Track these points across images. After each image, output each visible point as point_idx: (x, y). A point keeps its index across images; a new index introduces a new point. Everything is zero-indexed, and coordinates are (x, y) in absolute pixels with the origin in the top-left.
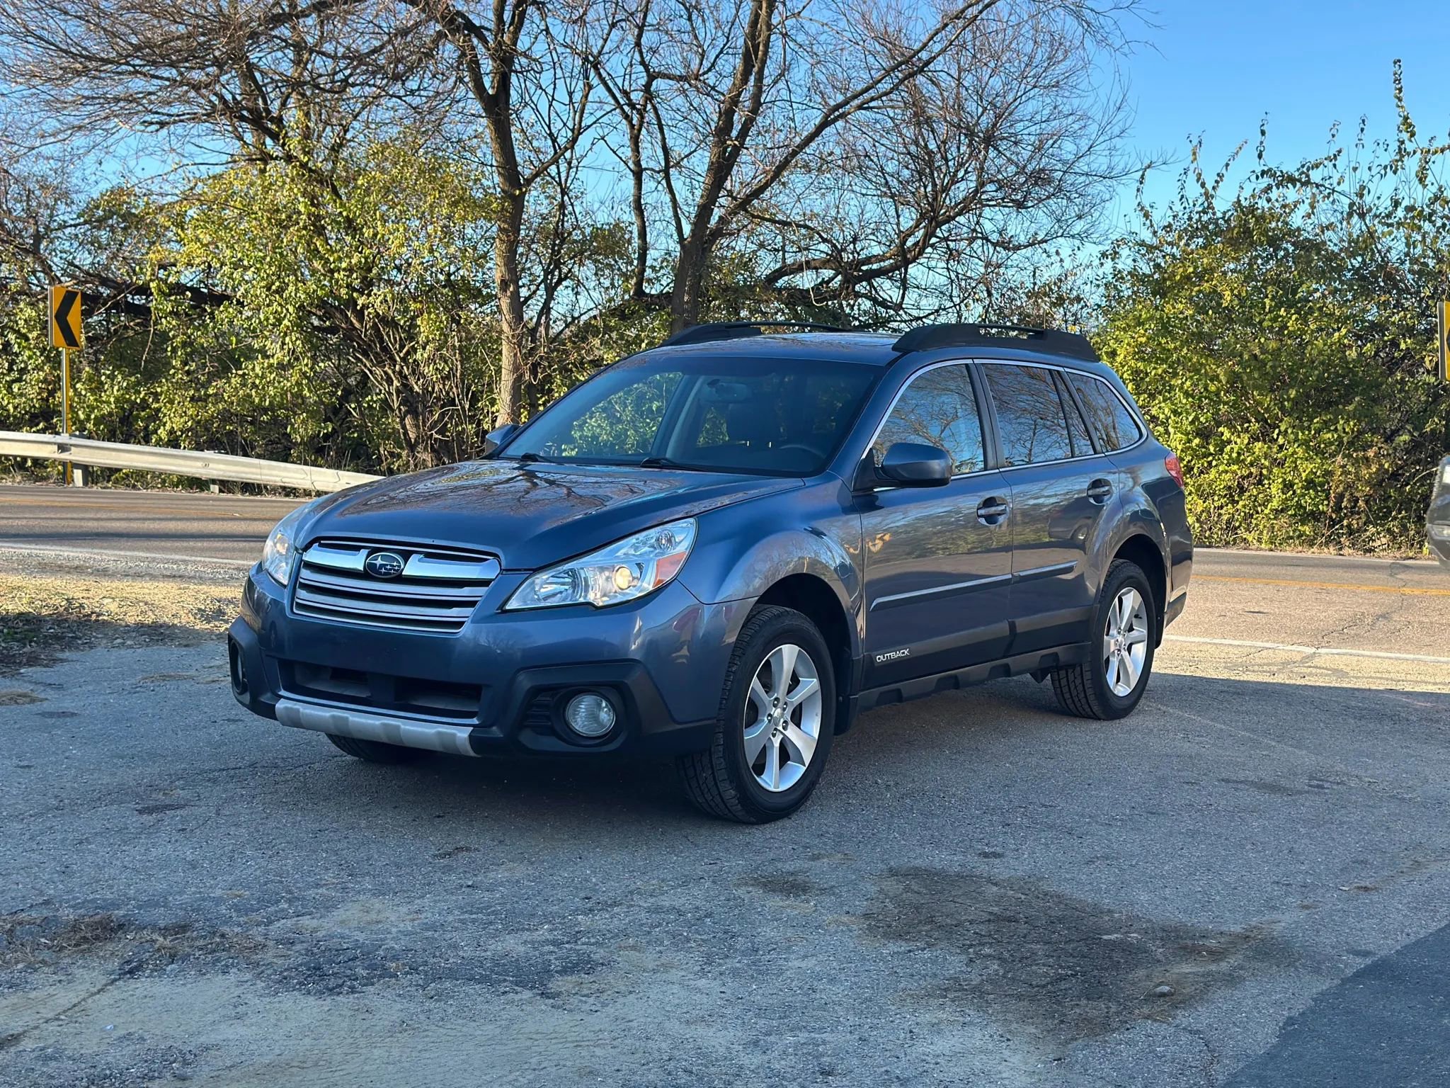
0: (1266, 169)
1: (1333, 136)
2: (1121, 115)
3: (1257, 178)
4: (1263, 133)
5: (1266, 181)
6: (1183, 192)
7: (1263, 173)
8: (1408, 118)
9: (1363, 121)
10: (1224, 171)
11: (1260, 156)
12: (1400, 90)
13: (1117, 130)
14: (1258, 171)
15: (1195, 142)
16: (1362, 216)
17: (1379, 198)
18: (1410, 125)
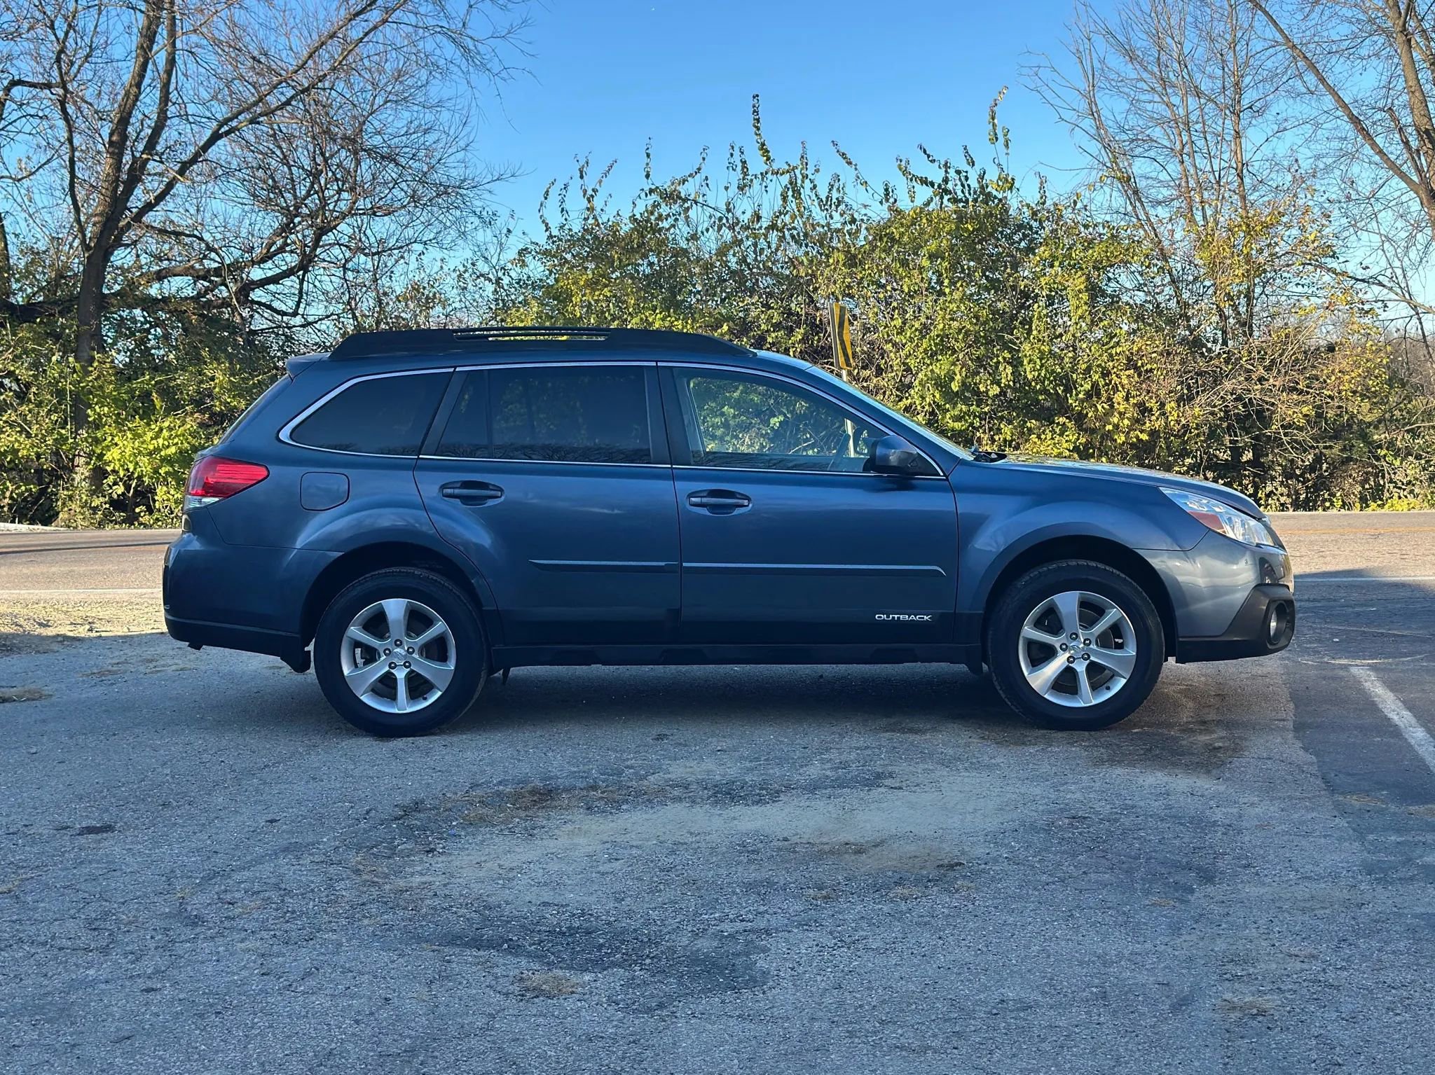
0: (653, 187)
1: (704, 159)
2: (467, 129)
3: (646, 195)
4: (648, 155)
5: (654, 197)
6: (564, 205)
7: (651, 191)
8: (763, 144)
9: (733, 147)
10: (598, 187)
11: (648, 176)
12: (758, 120)
13: (462, 144)
14: (647, 189)
15: (582, 162)
16: (732, 228)
17: (744, 213)
18: (768, 152)
